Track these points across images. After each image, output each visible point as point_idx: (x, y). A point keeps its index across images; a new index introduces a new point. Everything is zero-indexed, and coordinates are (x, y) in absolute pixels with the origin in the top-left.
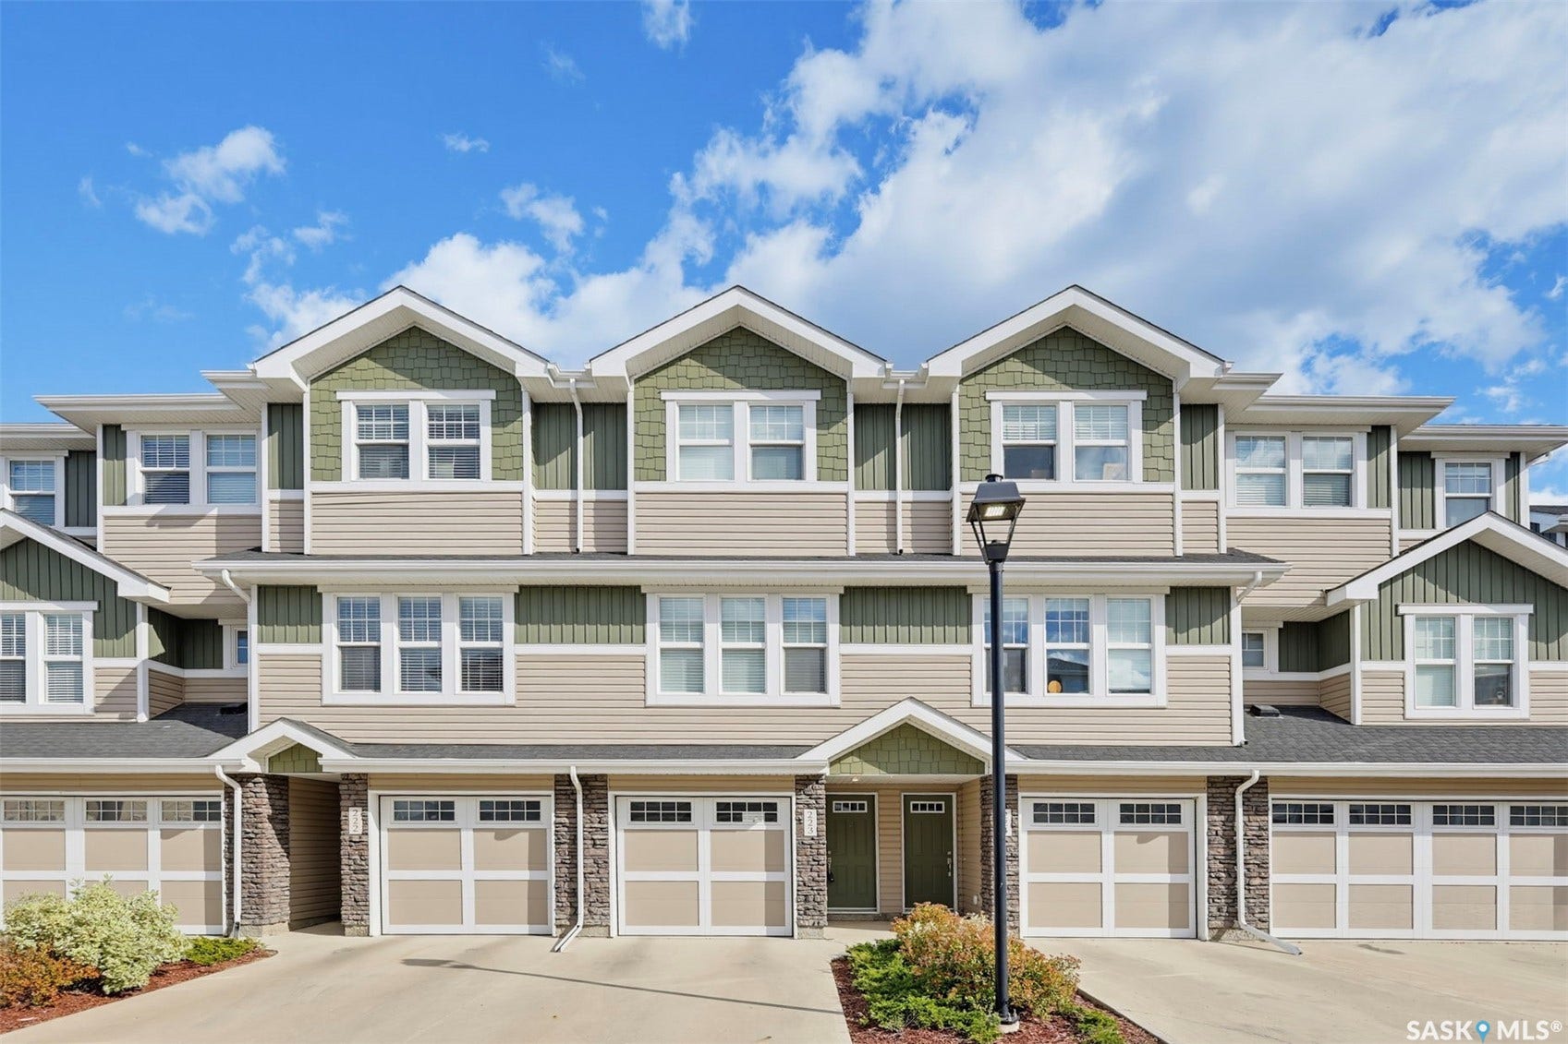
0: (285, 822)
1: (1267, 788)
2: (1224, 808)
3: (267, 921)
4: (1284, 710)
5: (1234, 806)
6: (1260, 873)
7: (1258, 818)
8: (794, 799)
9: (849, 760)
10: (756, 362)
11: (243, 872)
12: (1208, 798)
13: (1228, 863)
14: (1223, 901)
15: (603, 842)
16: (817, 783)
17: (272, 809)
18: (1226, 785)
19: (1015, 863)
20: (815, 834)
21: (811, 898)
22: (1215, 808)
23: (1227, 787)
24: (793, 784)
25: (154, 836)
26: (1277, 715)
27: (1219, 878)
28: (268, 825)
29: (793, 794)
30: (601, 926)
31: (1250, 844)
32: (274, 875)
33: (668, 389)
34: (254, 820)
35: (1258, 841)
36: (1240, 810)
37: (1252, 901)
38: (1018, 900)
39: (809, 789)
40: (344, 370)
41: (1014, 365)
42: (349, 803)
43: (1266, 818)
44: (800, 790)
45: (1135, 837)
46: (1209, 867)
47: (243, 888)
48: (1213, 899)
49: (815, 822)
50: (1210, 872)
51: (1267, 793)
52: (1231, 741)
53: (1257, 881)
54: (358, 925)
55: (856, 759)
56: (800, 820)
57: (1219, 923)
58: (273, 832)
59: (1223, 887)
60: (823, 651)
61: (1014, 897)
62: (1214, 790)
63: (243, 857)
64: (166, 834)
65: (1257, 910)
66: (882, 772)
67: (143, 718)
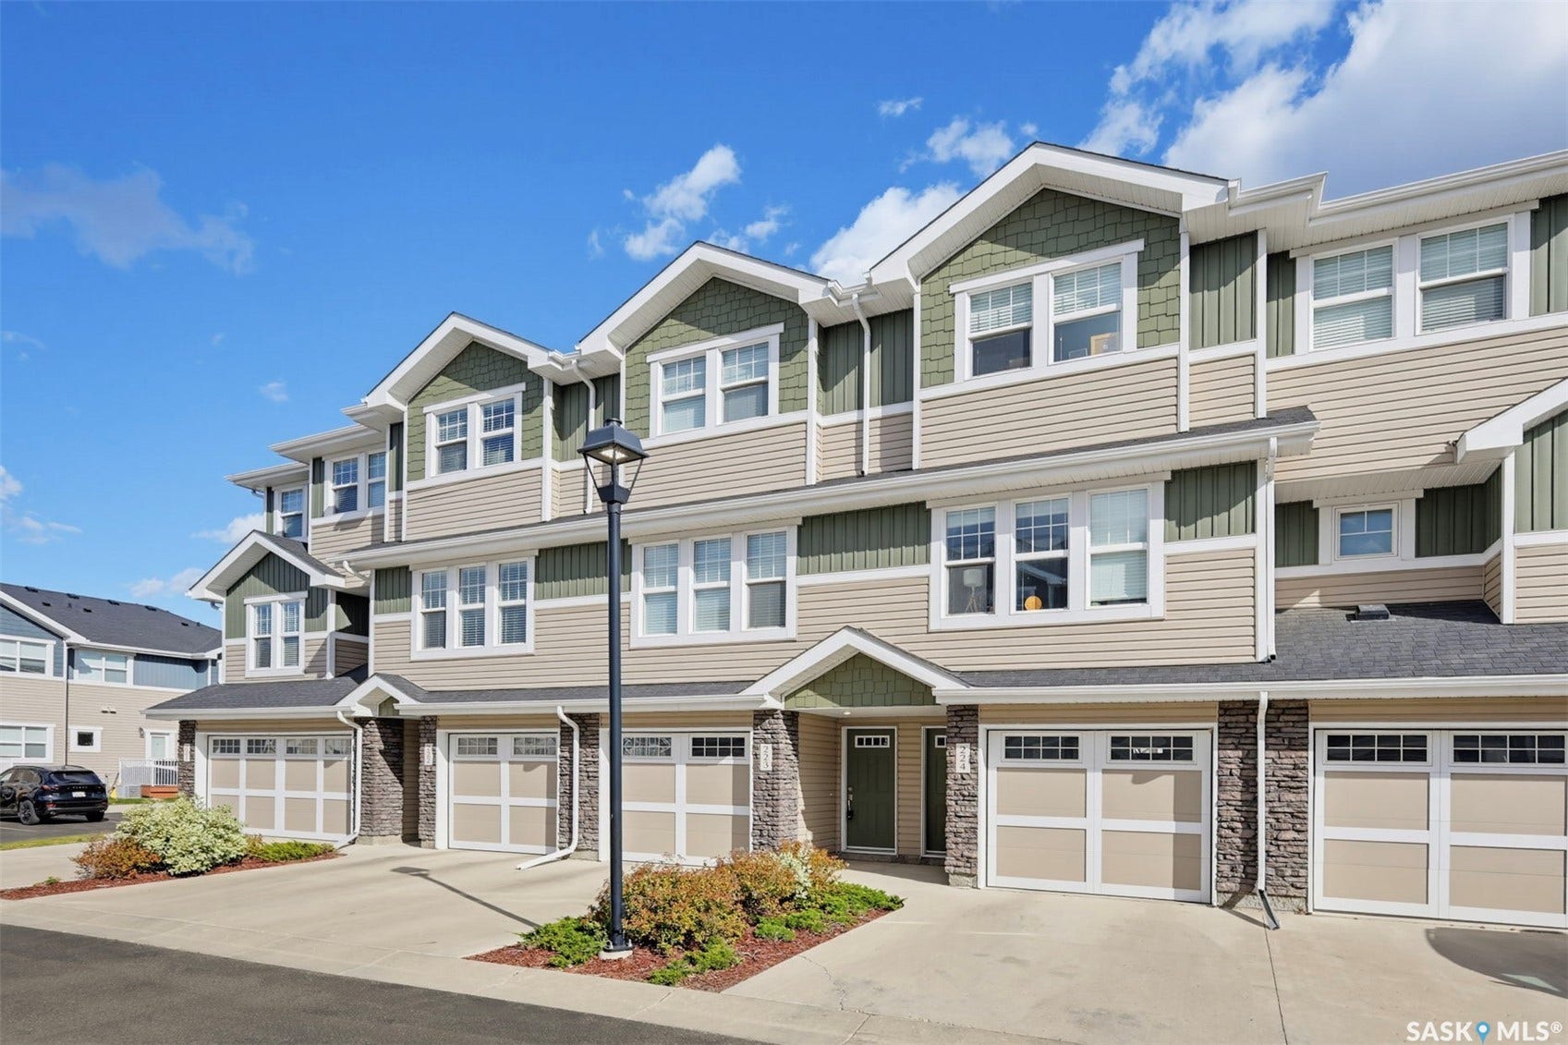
0: (400, 756)
1: (1307, 715)
2: (1242, 741)
3: (377, 833)
4: (1396, 609)
5: (1256, 738)
6: (1294, 825)
7: (1293, 754)
8: (752, 733)
9: (803, 693)
10: (725, 308)
11: (363, 794)
12: (1219, 728)
13: (1247, 811)
14: (1238, 857)
15: (595, 774)
16: (773, 718)
17: (385, 745)
18: (1247, 712)
19: (974, 803)
20: (770, 768)
21: (765, 833)
22: (1229, 741)
23: (1247, 715)
24: (752, 720)
25: (320, 764)
26: (1386, 617)
27: (1233, 830)
28: (379, 757)
29: (751, 729)
30: (592, 850)
31: (1278, 786)
32: (385, 797)
33: (653, 351)
34: (369, 753)
35: (1294, 783)
36: (1261, 744)
37: (1281, 859)
38: (976, 844)
39: (766, 724)
40: (429, 388)
41: (984, 247)
42: (425, 740)
43: (1304, 754)
44: (757, 725)
45: (1130, 777)
46: (1219, 815)
47: (362, 806)
48: (1224, 855)
49: (771, 756)
50: (1220, 822)
51: (1307, 721)
52: (1255, 656)
53: (1291, 835)
54: (429, 840)
55: (810, 693)
56: (756, 755)
57: (1234, 885)
58: (385, 763)
59: (1239, 840)
60: (783, 584)
61: (971, 841)
62: (1227, 719)
63: (362, 783)
64: (328, 764)
65: (1289, 872)
66: (835, 705)
67: (330, 676)
